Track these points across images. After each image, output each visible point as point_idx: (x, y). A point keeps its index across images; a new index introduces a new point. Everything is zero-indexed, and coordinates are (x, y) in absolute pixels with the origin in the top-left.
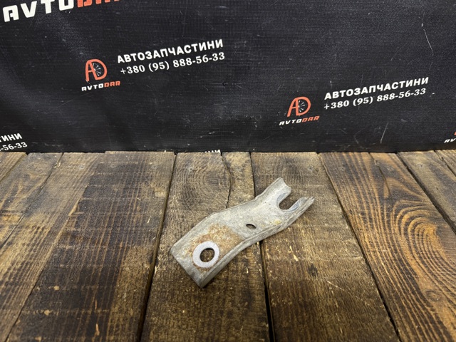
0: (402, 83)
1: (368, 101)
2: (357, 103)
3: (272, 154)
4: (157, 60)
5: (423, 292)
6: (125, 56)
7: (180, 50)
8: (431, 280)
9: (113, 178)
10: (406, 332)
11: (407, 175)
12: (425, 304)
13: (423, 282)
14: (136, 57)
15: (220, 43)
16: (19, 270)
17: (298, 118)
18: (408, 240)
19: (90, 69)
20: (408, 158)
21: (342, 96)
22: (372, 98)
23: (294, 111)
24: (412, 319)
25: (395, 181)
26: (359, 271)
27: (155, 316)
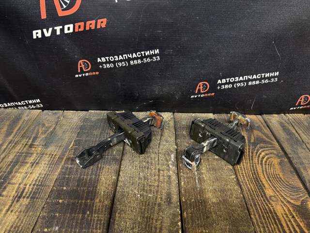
0: (263, 75)
1: (243, 85)
2: (236, 86)
3: (186, 114)
4: (121, 61)
5: (268, 196)
6: (102, 58)
7: (134, 55)
8: (273, 190)
9: (94, 126)
10: (256, 218)
11: (266, 129)
12: (268, 203)
13: (268, 191)
14: (109, 59)
15: (157, 51)
16: (43, 178)
17: (202, 94)
18: (262, 167)
19: (81, 65)
20: (268, 119)
21: (228, 81)
22: (245, 83)
23: (199, 90)
24: (260, 211)
25: (258, 132)
26: (233, 184)
27: (119, 204)
